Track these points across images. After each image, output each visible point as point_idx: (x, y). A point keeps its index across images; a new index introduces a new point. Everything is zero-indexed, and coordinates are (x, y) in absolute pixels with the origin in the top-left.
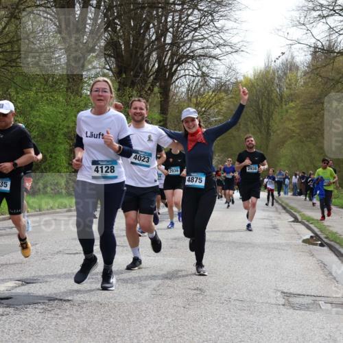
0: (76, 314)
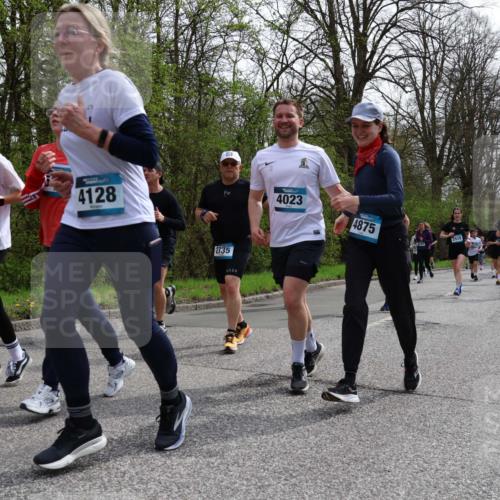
0: (443, 332)
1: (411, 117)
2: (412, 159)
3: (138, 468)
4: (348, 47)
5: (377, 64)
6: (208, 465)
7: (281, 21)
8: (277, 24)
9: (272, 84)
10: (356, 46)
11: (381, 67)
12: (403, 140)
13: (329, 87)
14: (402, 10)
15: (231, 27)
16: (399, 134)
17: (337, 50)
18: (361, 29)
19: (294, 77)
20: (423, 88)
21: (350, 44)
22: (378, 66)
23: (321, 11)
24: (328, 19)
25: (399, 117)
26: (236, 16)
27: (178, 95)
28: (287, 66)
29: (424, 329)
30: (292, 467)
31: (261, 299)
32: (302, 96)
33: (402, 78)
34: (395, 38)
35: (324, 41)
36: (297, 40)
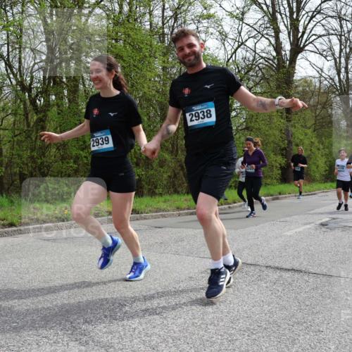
1: (331, 79)
2: (332, 109)
3: (144, 326)
4: (285, 29)
5: (306, 41)
6: (193, 324)
7: (238, 11)
8: (235, 14)
9: (231, 57)
10: (291, 28)
11: (309, 43)
12: (325, 95)
13: (272, 58)
14: (324, 2)
15: (202, 17)
16: (322, 91)
17: (277, 31)
18: (295, 16)
19: (247, 51)
20: (340, 57)
21: (287, 27)
22: (307, 43)
23: (266, 4)
24: (271, 9)
25: (322, 78)
26: (205, 9)
27: (166, 65)
28: (242, 43)
29: (343, 231)
30: (252, 327)
31: (225, 209)
32: (252, 65)
33: (325, 50)
34: (319, 22)
35: (268, 25)
36: (249, 25)
